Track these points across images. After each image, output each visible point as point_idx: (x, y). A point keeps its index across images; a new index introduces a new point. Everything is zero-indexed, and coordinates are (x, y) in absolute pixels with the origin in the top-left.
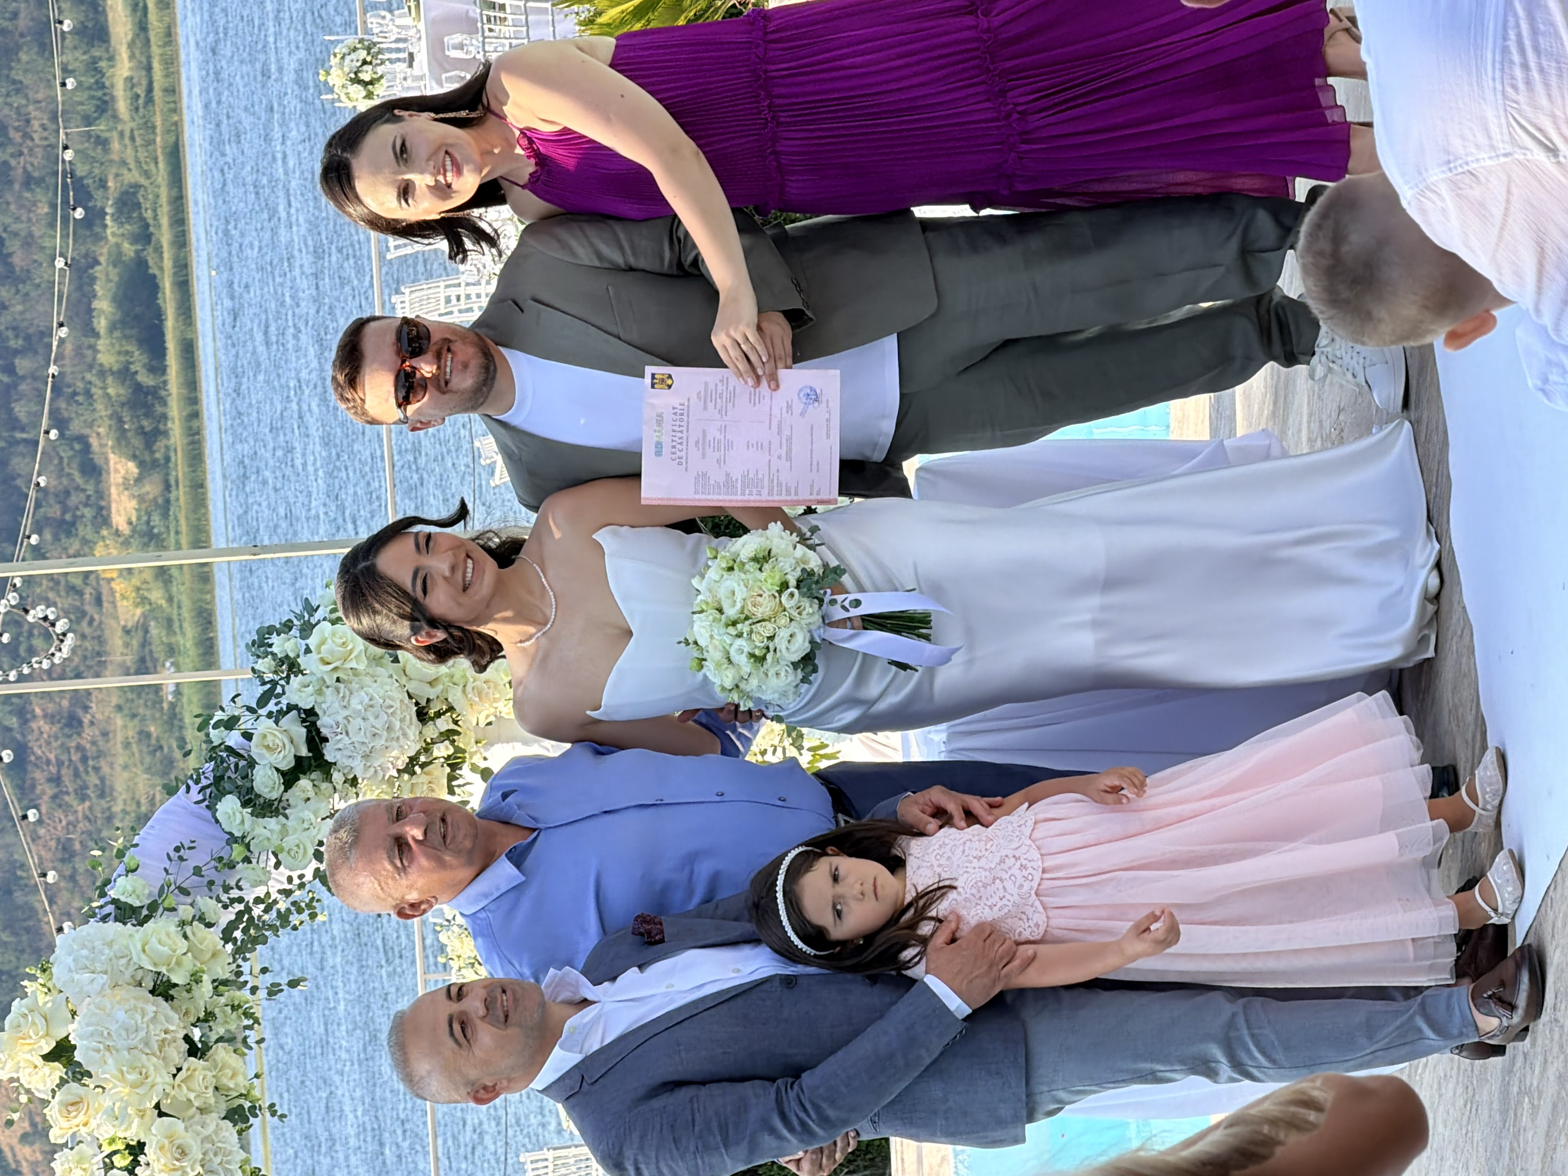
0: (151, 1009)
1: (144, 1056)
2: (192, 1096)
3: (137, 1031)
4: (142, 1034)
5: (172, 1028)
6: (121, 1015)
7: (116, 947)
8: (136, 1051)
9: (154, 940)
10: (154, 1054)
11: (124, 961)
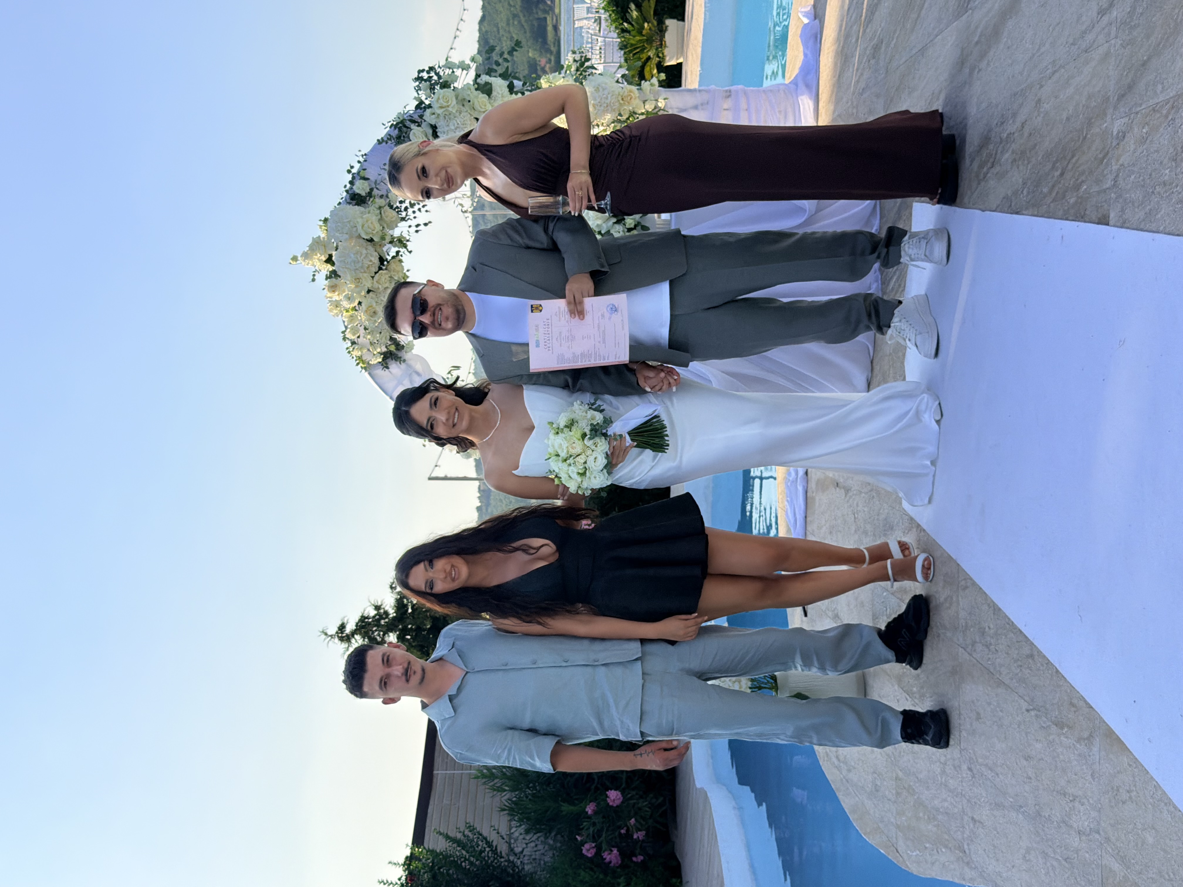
0: (364, 252)
1: (361, 275)
2: (380, 286)
3: (359, 262)
4: (360, 265)
5: (373, 259)
6: (352, 255)
7: (352, 223)
8: (358, 272)
9: (366, 225)
10: (365, 272)
11: (355, 229)
